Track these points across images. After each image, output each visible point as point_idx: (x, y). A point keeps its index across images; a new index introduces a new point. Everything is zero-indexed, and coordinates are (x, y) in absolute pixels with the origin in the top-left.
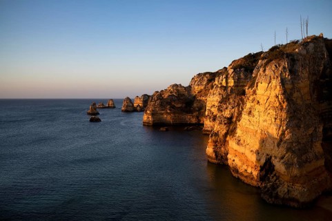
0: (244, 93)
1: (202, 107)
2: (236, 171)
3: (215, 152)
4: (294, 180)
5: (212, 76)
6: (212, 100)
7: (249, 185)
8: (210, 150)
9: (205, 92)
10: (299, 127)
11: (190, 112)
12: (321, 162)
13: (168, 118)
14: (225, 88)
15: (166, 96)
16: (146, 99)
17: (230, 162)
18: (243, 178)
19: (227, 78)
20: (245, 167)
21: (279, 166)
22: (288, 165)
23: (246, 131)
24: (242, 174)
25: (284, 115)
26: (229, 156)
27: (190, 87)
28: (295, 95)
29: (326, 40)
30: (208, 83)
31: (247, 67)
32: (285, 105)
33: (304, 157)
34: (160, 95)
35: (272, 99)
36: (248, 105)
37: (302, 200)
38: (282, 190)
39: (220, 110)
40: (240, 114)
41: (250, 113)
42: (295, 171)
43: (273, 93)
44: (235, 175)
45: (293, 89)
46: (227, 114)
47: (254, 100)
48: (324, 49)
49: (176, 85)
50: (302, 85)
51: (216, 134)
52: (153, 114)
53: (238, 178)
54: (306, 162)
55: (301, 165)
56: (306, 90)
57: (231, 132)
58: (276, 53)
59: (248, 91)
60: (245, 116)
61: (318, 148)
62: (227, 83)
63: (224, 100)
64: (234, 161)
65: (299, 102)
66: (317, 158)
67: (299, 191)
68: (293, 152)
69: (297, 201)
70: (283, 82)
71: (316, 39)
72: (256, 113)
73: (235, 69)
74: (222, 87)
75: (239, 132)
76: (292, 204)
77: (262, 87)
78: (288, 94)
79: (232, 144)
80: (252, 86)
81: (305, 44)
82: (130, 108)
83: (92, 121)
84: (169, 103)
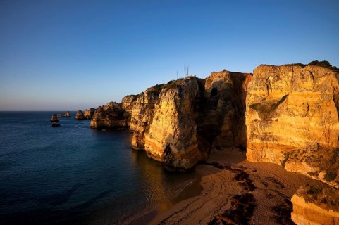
0: (154, 108)
1: (129, 116)
2: (150, 154)
3: (137, 143)
4: (182, 156)
5: (135, 97)
6: (135, 112)
7: (157, 161)
8: (134, 142)
9: (131, 107)
10: (184, 127)
11: (122, 119)
12: (196, 146)
13: (108, 123)
14: (143, 105)
15: (106, 109)
16: (93, 111)
17: (146, 149)
18: (154, 158)
19: (144, 99)
20: (155, 151)
21: (174, 149)
22: (179, 148)
23: (155, 130)
24: (153, 155)
25: (176, 120)
26: (145, 145)
27: (121, 104)
28: (182, 108)
29: (197, 79)
30: (132, 102)
31: (155, 92)
32: (177, 114)
33: (187, 144)
34: (102, 109)
35: (170, 111)
36: (156, 114)
37: (186, 168)
38: (176, 163)
39: (140, 118)
40: (152, 120)
41: (157, 119)
42: (183, 152)
43: (170, 108)
44: (149, 156)
45: (181, 105)
46: (144, 120)
47: (159, 112)
48: (197, 86)
49: (113, 103)
50: (185, 103)
51: (138, 132)
52: (97, 121)
53: (151, 159)
54: (188, 146)
55: (186, 148)
56: (188, 106)
57: (146, 130)
58: (172, 85)
59: (157, 106)
60: (154, 121)
61: (194, 138)
62: (144, 101)
63: (142, 112)
64: (148, 147)
65: (184, 112)
66: (194, 144)
67: (185, 163)
68: (182, 141)
69: (184, 168)
70: (175, 101)
71: (193, 78)
72: (161, 119)
73: (148, 93)
74: (141, 104)
75: (151, 130)
76: (181, 170)
77: (164, 104)
78: (178, 109)
79: (147, 137)
80: (158, 104)
81: (187, 80)
82: (82, 117)
83: (54, 126)
84: (108, 114)
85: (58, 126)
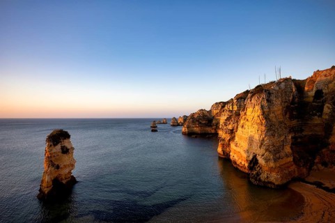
0: (240, 115)
1: (218, 124)
2: (236, 163)
3: (223, 151)
4: (271, 170)
5: (224, 104)
6: (223, 119)
7: (243, 172)
8: (220, 150)
9: (219, 114)
10: (274, 136)
11: (211, 126)
12: (291, 159)
13: (197, 129)
14: (232, 111)
15: (196, 116)
16: (185, 118)
17: (231, 157)
18: (239, 168)
19: (232, 105)
20: (240, 161)
21: (261, 161)
22: (267, 160)
23: (241, 138)
24: (238, 165)
25: (264, 128)
26: (231, 154)
27: (211, 111)
28: (272, 115)
29: (294, 80)
30: (222, 109)
31: (242, 98)
32: (264, 122)
33: (278, 155)
34: (193, 115)
35: (256, 118)
36: (242, 122)
37: (276, 183)
38: (263, 177)
39: (225, 125)
40: (237, 127)
41: (243, 126)
42: (272, 164)
43: (256, 115)
44: (235, 166)
45: (269, 112)
46: (230, 127)
47: (245, 118)
48: (293, 86)
49: (202, 110)
50: (276, 109)
51: (224, 140)
52: (188, 127)
53: (237, 169)
54: (279, 158)
55: (275, 160)
56: (279, 112)
57: (232, 139)
58: (259, 89)
59: (242, 113)
60: (240, 129)
61: (288, 149)
62: (232, 108)
63: (228, 119)
64: (233, 156)
65: (274, 120)
66: (287, 156)
67: (275, 178)
68: (270, 152)
69: (274, 184)
70: (262, 107)
71: (286, 80)
72: (246, 127)
73: (237, 99)
74: (229, 111)
75: (237, 139)
76: (270, 185)
77: (249, 111)
78: (266, 115)
79: (232, 145)
80: (243, 110)
81: (279, 83)
82: (175, 123)
83: (153, 131)
84: (198, 121)
85: (156, 131)
